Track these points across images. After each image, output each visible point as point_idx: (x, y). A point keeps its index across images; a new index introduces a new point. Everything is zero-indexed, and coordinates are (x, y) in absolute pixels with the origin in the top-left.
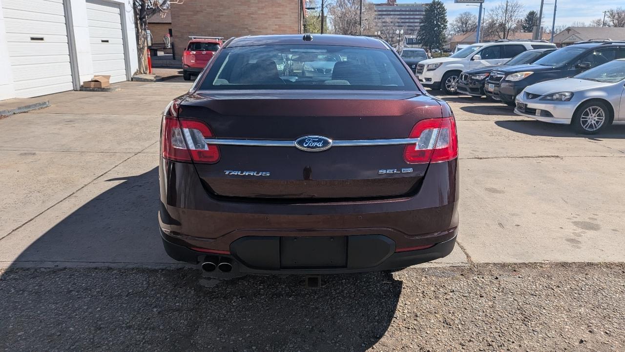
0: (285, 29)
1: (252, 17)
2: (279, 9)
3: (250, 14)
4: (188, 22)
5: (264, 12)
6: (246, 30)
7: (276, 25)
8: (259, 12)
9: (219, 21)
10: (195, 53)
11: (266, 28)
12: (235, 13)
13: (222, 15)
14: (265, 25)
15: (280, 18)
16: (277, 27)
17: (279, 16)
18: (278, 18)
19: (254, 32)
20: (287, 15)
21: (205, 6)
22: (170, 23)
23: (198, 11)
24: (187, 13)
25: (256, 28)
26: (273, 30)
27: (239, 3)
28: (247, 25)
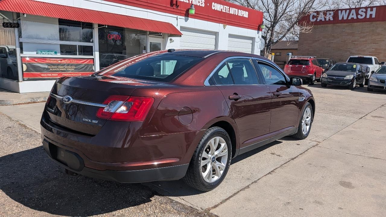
0: (380, 51)
1: (354, 43)
2: (377, 37)
3: (354, 41)
4: (308, 48)
5: (364, 40)
6: (348, 52)
7: (373, 48)
8: (360, 40)
9: (330, 46)
10: (291, 66)
11: (365, 51)
12: (342, 41)
13: (332, 43)
14: (364, 48)
15: (378, 43)
16: (374, 50)
17: (376, 42)
18: (376, 43)
19: (354, 53)
20: (384, 41)
21: (322, 37)
22: (297, 49)
23: (316, 41)
24: (309, 42)
25: (356, 51)
26: (370, 52)
27: (347, 34)
28: (349, 48)
